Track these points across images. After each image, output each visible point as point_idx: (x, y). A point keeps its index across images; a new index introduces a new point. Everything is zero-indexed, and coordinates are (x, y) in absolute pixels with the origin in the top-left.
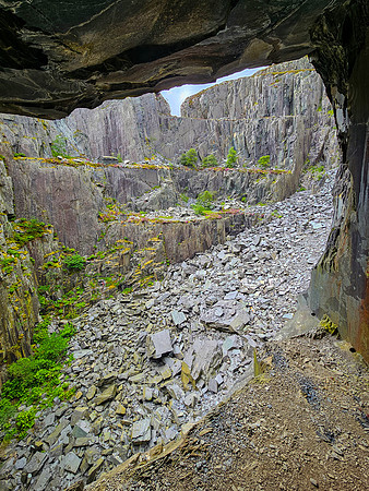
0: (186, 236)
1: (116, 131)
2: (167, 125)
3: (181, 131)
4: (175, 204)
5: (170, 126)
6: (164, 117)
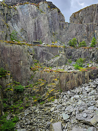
0: (70, 79)
2: (63, 27)
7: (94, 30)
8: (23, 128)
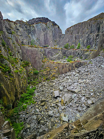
0: (64, 67)
1: (47, 38)
2: (61, 36)
3: (65, 38)
4: (62, 59)
5: (62, 37)
6: (60, 34)
7: (79, 39)
8: (39, 93)
